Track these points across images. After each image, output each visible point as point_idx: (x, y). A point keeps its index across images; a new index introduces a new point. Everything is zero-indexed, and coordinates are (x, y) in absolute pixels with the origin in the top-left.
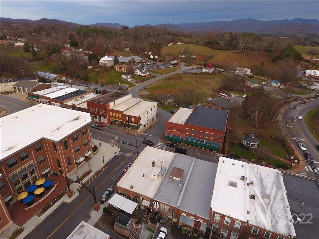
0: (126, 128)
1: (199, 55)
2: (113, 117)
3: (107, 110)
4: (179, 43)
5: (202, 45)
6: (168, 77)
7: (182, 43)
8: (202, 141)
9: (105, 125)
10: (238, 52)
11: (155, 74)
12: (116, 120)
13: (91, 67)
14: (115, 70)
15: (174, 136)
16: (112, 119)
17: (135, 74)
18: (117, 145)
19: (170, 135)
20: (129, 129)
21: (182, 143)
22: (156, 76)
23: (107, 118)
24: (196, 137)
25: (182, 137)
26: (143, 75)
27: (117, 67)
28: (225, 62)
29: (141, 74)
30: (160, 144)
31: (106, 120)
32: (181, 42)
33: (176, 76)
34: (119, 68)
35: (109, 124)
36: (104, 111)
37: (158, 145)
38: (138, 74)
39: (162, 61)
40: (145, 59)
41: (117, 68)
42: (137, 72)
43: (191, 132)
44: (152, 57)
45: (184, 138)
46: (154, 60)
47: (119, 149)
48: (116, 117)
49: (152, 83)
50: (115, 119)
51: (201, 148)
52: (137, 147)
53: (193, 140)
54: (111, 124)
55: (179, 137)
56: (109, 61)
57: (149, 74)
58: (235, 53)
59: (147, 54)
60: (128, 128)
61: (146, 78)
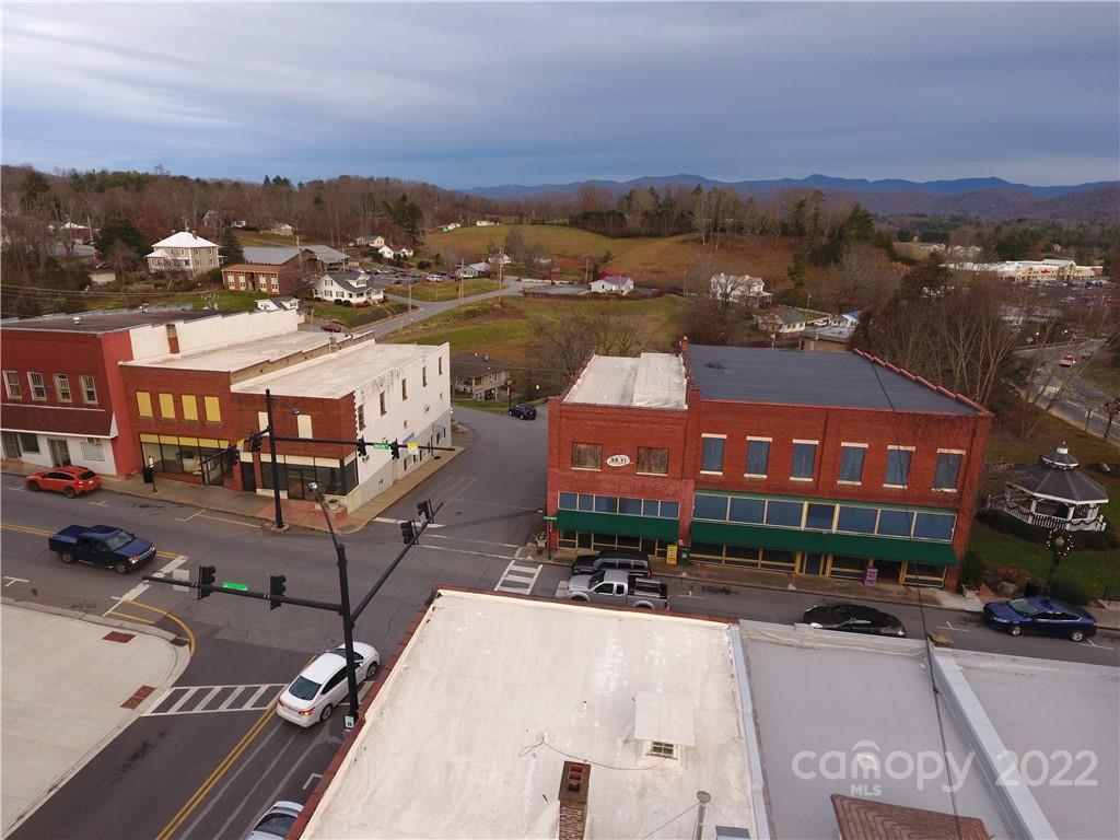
0: (259, 491)
1: (560, 256)
2: (159, 425)
3: (113, 380)
4: (484, 224)
5: (565, 225)
6: (464, 309)
7: (493, 224)
8: (821, 514)
9: (97, 490)
10: (696, 240)
11: (410, 301)
12: (186, 442)
13: (109, 278)
14: (225, 287)
15: (611, 504)
16: (153, 439)
17: (319, 300)
18: (164, 624)
19: (586, 500)
20: (283, 495)
21: (672, 551)
22: (414, 307)
23: (114, 432)
24: (774, 488)
25: (671, 507)
26: (355, 300)
27: (236, 274)
28: (656, 272)
29: (346, 298)
30: (522, 569)
31: (108, 452)
32: (491, 220)
33: (499, 306)
34: (242, 279)
35: (129, 476)
36: (89, 384)
37: (505, 584)
38: (334, 298)
39: (428, 265)
40: (361, 260)
41: (237, 280)
42: (328, 288)
43: (736, 456)
44: (387, 253)
45: (686, 514)
46: (398, 262)
47: (185, 654)
48: (179, 426)
49: (396, 331)
50: (172, 440)
51: (813, 564)
52: (343, 609)
53: (752, 511)
54: (148, 475)
55: (651, 505)
56: (195, 250)
57: (381, 296)
58: (684, 242)
59: (368, 245)
60: (271, 493)
61: (370, 312)
